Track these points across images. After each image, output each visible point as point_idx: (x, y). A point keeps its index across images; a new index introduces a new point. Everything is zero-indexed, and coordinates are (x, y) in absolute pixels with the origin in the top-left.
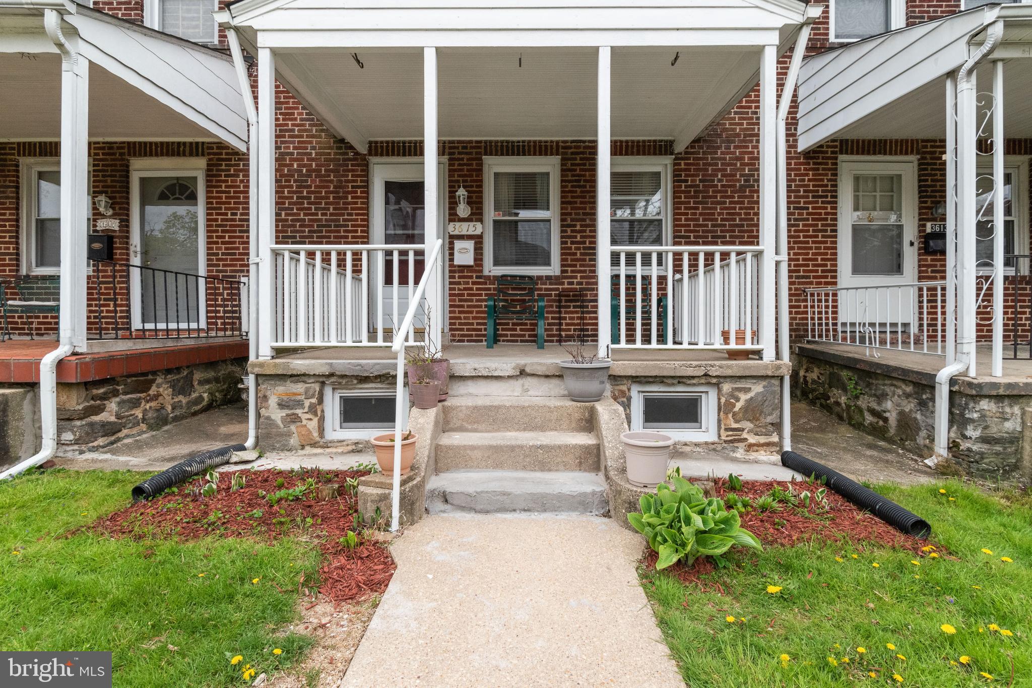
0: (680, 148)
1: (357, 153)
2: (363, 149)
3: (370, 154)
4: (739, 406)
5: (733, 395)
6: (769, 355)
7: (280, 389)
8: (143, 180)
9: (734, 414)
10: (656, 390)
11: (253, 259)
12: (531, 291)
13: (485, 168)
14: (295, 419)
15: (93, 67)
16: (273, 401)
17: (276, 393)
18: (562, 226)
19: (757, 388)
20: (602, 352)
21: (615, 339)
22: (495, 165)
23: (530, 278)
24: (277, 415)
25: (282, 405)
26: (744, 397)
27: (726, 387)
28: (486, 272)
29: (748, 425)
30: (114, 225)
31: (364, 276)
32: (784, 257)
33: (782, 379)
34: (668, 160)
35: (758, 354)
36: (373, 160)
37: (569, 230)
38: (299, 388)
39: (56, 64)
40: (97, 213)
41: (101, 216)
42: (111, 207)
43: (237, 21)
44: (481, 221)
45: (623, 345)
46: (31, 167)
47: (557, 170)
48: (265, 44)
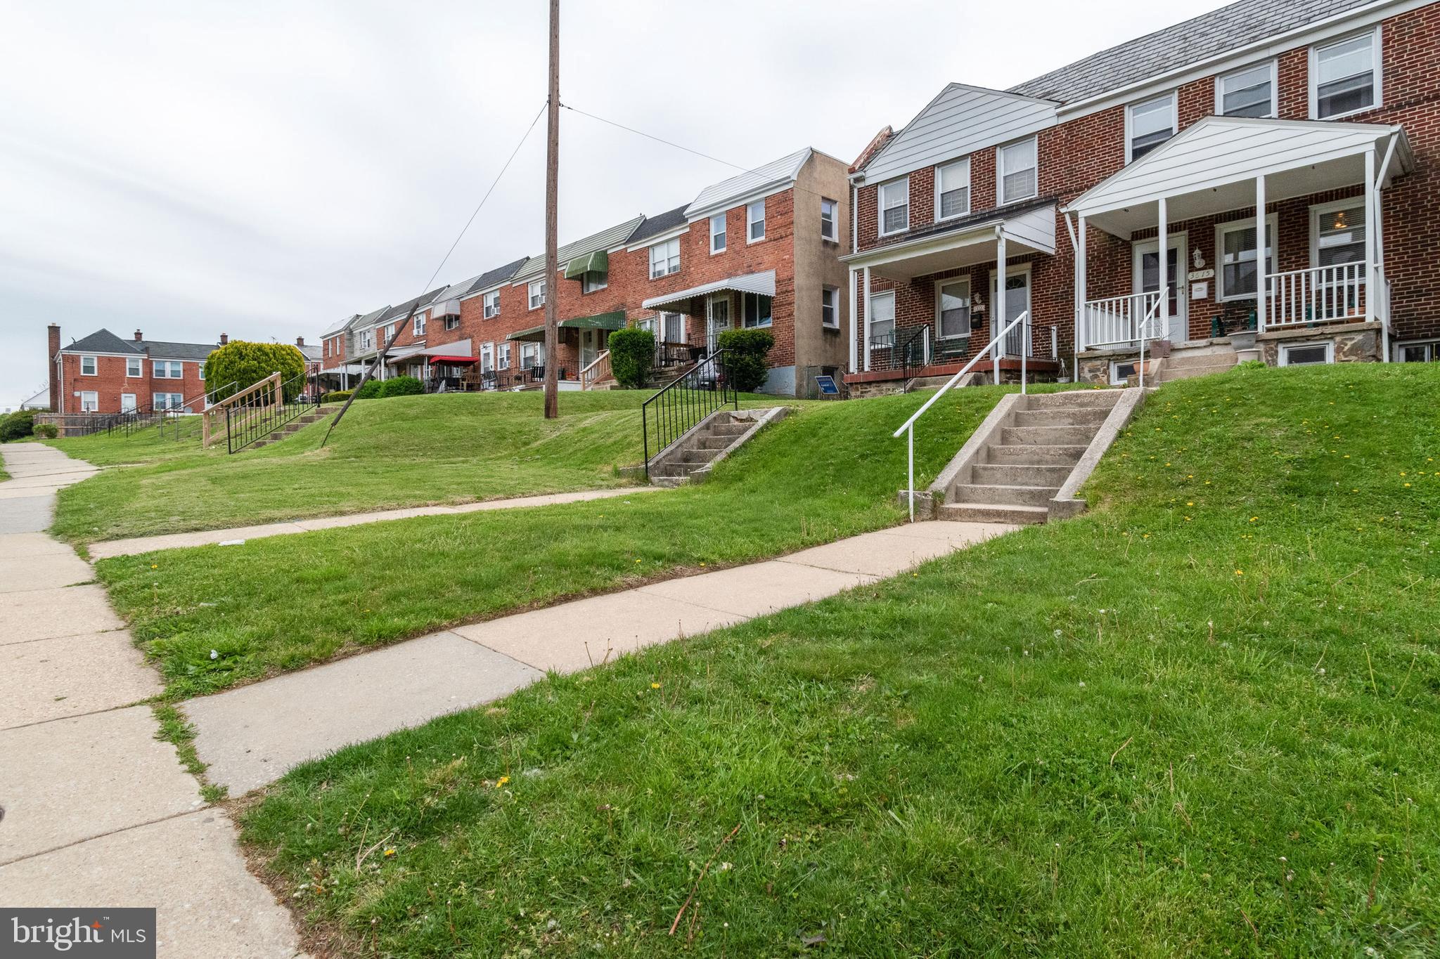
1: (1124, 241)
2: (1127, 238)
3: (1133, 239)
4: (1346, 348)
5: (1343, 342)
6: (1370, 319)
7: (1090, 364)
9: (1344, 353)
10: (1295, 346)
11: (1076, 309)
13: (1217, 232)
14: (1096, 376)
15: (1007, 241)
16: (1086, 370)
17: (1087, 366)
18: (1279, 260)
19: (1361, 337)
20: (1260, 330)
21: (1269, 322)
22: (1223, 229)
24: (1088, 375)
25: (1090, 371)
26: (1350, 343)
27: (1338, 339)
28: (1218, 301)
29: (1354, 357)
30: (982, 308)
31: (1129, 316)
32: (1381, 265)
33: (1380, 330)
35: (1363, 319)
36: (1135, 242)
37: (1285, 262)
38: (1099, 362)
39: (994, 244)
40: (974, 303)
41: (976, 304)
42: (981, 298)
43: (1070, 210)
44: (1213, 268)
45: (1274, 324)
46: (939, 284)
47: (1276, 221)
48: (1082, 215)
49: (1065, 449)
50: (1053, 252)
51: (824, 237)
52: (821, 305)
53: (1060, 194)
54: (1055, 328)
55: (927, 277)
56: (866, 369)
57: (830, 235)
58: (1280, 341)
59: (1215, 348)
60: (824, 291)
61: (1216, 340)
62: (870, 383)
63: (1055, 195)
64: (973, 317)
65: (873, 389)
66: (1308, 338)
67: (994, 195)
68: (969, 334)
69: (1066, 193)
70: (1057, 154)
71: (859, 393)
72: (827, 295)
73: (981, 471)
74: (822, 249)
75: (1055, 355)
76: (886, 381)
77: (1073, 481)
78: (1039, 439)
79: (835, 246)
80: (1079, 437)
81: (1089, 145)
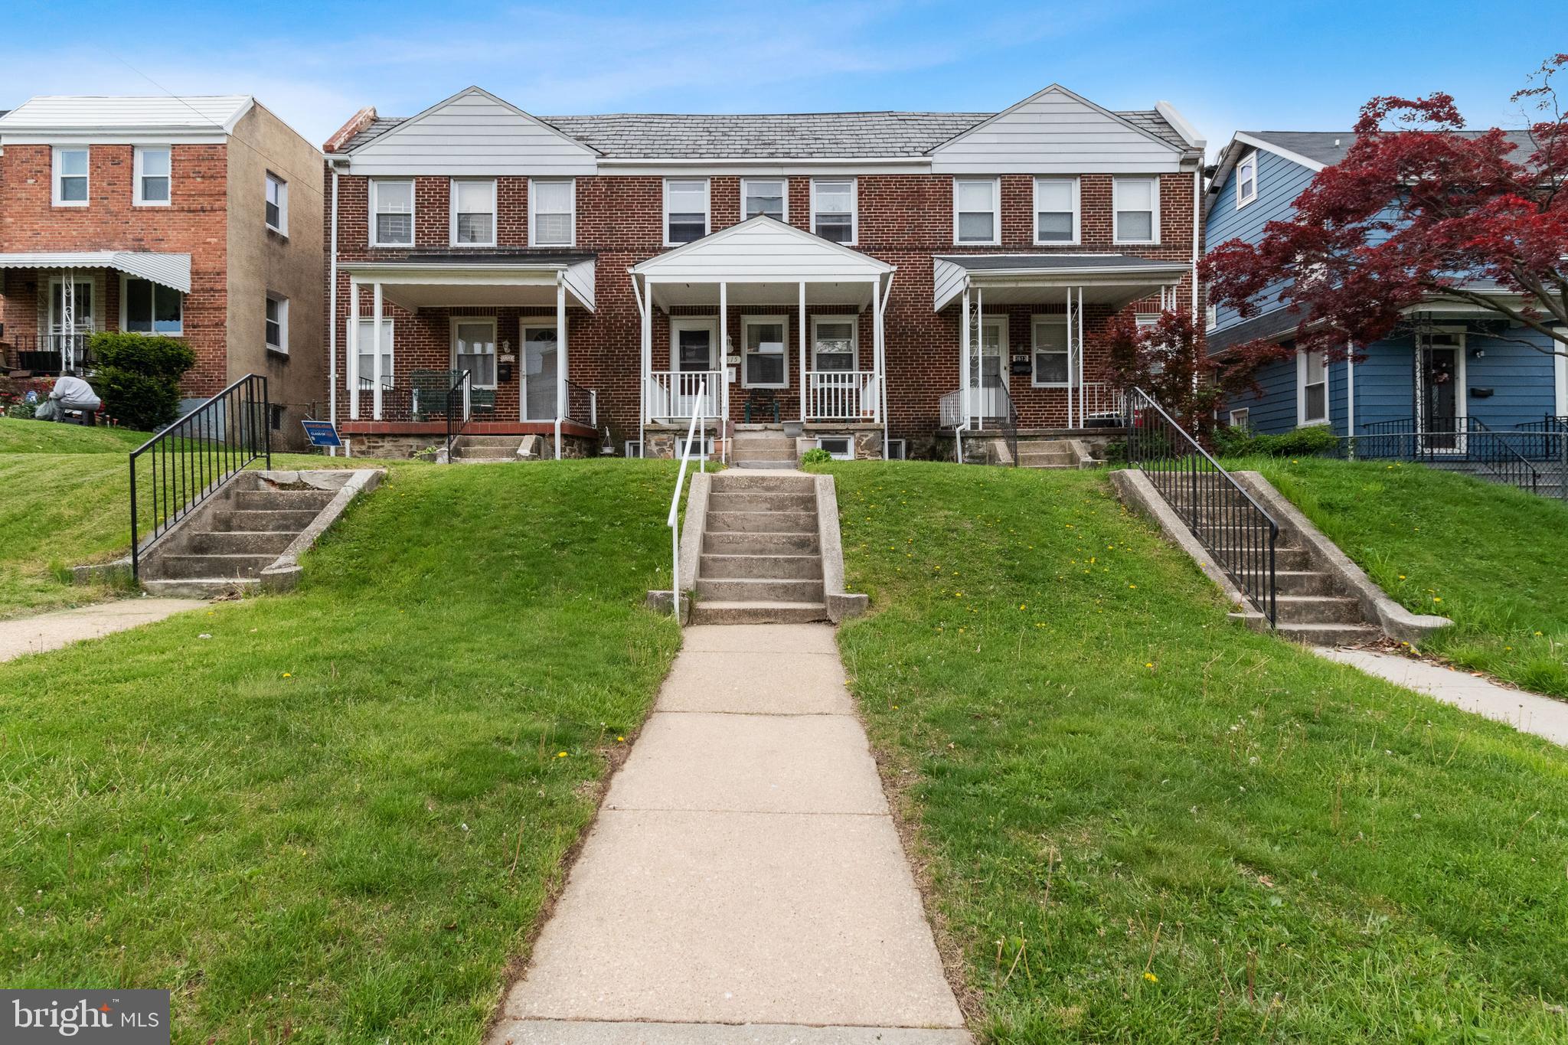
0: (862, 310)
1: (663, 314)
2: (666, 311)
3: (672, 314)
4: (861, 443)
5: (860, 438)
6: (877, 420)
7: (656, 437)
8: (527, 330)
9: (862, 447)
10: (826, 437)
11: (642, 378)
12: (771, 399)
13: (742, 322)
14: (663, 451)
15: (566, 290)
16: (653, 442)
17: (654, 439)
18: (790, 358)
19: (871, 435)
20: (802, 420)
21: (808, 411)
22: (748, 320)
23: (770, 390)
24: (655, 449)
25: (657, 444)
26: (865, 439)
27: (858, 435)
28: (743, 387)
29: (867, 452)
30: (512, 358)
32: (884, 376)
33: (883, 431)
34: (856, 317)
35: (872, 420)
36: (672, 317)
37: (794, 360)
38: (665, 436)
39: (553, 290)
40: (501, 351)
41: (504, 353)
42: (510, 347)
43: (636, 272)
44: (740, 355)
45: (812, 417)
46: (456, 322)
47: (787, 323)
48: (648, 281)
49: (789, 538)
50: (592, 310)
51: (269, 226)
52: (264, 319)
53: (600, 250)
54: (594, 392)
55: (440, 309)
56: (377, 415)
57: (276, 224)
58: (818, 432)
59: (769, 432)
60: (268, 301)
61: (770, 426)
62: (382, 436)
63: (594, 249)
64: (500, 368)
65: (388, 445)
66: (837, 432)
67: (526, 231)
68: (494, 386)
69: (605, 250)
70: (596, 207)
71: (364, 448)
72: (272, 305)
73: (710, 563)
74: (266, 241)
75: (594, 421)
76: (407, 436)
77: (832, 574)
78: (747, 525)
79: (284, 241)
80: (789, 524)
81: (629, 207)
